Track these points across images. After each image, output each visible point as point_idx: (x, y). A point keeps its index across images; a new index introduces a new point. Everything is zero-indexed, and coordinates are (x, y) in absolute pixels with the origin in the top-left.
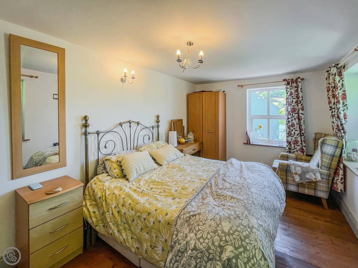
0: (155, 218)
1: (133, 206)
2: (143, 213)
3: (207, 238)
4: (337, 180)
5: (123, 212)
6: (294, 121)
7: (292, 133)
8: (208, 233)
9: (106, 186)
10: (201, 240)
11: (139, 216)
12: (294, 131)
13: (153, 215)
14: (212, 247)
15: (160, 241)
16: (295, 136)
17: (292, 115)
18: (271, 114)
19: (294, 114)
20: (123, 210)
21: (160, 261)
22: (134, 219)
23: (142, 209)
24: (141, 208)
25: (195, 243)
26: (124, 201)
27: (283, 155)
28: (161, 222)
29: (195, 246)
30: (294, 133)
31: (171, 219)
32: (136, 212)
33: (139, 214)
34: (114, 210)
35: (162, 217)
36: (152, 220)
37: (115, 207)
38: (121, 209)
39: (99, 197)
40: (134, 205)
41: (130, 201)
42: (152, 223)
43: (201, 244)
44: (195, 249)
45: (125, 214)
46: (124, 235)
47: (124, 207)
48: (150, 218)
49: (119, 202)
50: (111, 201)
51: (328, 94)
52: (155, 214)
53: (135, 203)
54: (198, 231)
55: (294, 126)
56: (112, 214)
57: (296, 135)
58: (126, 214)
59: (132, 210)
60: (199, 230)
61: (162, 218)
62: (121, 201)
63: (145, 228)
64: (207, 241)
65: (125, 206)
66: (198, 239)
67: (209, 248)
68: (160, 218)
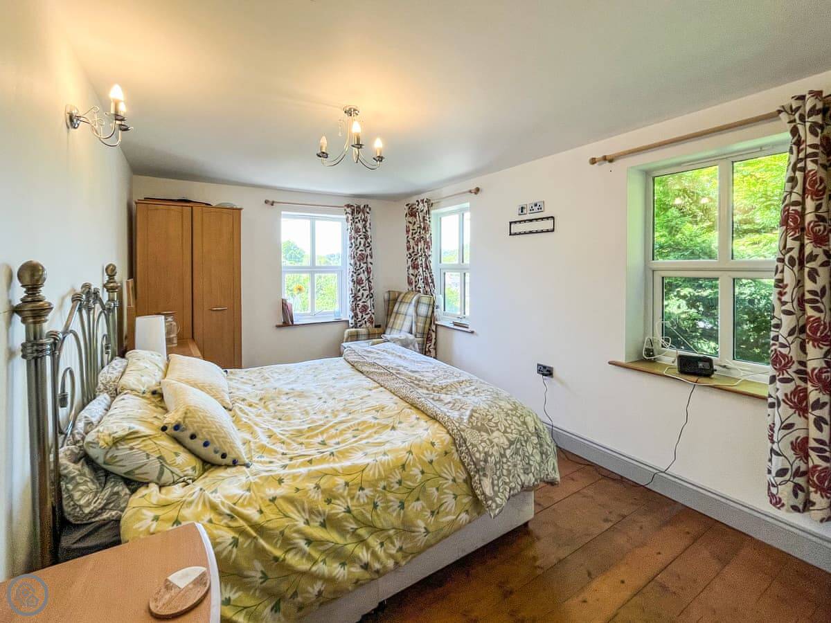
0: (420, 464)
1: (357, 481)
2: (391, 474)
3: (510, 425)
4: (430, 346)
5: (340, 511)
6: (362, 275)
7: (360, 294)
8: (506, 420)
9: (223, 503)
10: (509, 430)
11: (384, 488)
12: (362, 291)
13: (411, 463)
14: (520, 429)
15: (446, 488)
16: (363, 300)
17: (360, 265)
18: (317, 264)
19: (362, 264)
20: (338, 509)
21: (457, 517)
22: (376, 500)
23: (384, 471)
24: (379, 472)
25: (507, 438)
26: (323, 492)
27: (351, 332)
28: (434, 459)
29: (509, 440)
30: (363, 295)
31: (445, 443)
32: (373, 485)
33: (382, 484)
34: (308, 530)
35: (429, 453)
36: (416, 471)
37: (307, 522)
38: (329, 511)
39: (231, 540)
40: (359, 478)
41: (340, 481)
42: (420, 476)
43: (511, 433)
44: (511, 443)
45: (348, 511)
46: (363, 555)
47: (333, 501)
48: (412, 470)
49: (311, 502)
50: (285, 519)
51: (408, 237)
52: (414, 459)
53: (357, 474)
54: (497, 426)
55: (363, 283)
56: (309, 541)
57: (365, 297)
58: (352, 508)
59: (362, 489)
60: (497, 423)
61: (431, 454)
62: (318, 497)
63: (408, 496)
64: (512, 427)
65: (335, 498)
66: (505, 432)
67: (520, 432)
68: (428, 456)
